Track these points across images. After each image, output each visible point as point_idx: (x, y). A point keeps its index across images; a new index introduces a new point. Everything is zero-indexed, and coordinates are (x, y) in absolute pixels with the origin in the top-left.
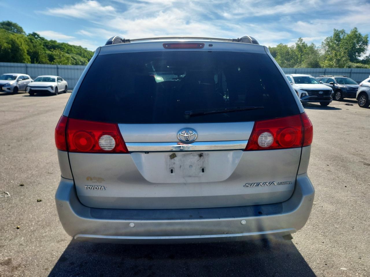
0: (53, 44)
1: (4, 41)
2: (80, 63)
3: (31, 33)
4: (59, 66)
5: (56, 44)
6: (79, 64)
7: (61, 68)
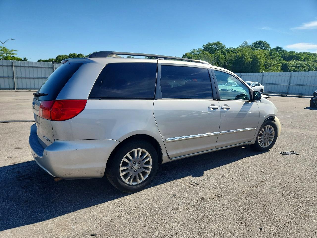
0: (291, 54)
1: (249, 56)
2: (314, 70)
3: (275, 47)
4: (265, 74)
5: (295, 54)
6: (312, 71)
7: (266, 75)
